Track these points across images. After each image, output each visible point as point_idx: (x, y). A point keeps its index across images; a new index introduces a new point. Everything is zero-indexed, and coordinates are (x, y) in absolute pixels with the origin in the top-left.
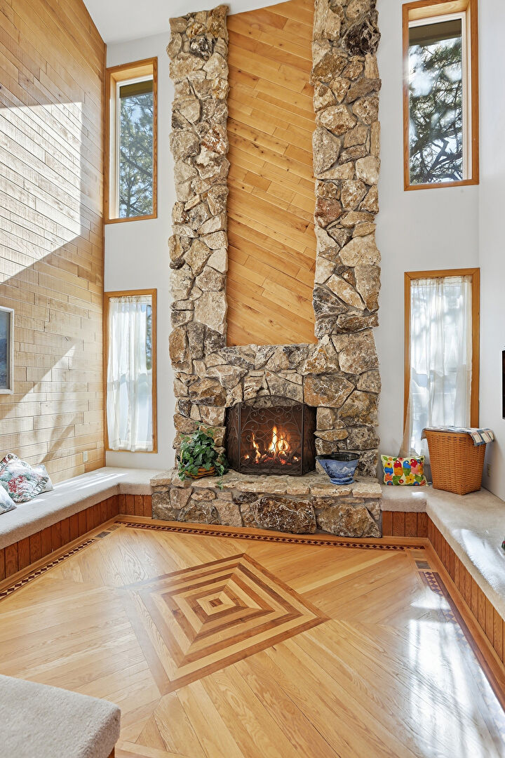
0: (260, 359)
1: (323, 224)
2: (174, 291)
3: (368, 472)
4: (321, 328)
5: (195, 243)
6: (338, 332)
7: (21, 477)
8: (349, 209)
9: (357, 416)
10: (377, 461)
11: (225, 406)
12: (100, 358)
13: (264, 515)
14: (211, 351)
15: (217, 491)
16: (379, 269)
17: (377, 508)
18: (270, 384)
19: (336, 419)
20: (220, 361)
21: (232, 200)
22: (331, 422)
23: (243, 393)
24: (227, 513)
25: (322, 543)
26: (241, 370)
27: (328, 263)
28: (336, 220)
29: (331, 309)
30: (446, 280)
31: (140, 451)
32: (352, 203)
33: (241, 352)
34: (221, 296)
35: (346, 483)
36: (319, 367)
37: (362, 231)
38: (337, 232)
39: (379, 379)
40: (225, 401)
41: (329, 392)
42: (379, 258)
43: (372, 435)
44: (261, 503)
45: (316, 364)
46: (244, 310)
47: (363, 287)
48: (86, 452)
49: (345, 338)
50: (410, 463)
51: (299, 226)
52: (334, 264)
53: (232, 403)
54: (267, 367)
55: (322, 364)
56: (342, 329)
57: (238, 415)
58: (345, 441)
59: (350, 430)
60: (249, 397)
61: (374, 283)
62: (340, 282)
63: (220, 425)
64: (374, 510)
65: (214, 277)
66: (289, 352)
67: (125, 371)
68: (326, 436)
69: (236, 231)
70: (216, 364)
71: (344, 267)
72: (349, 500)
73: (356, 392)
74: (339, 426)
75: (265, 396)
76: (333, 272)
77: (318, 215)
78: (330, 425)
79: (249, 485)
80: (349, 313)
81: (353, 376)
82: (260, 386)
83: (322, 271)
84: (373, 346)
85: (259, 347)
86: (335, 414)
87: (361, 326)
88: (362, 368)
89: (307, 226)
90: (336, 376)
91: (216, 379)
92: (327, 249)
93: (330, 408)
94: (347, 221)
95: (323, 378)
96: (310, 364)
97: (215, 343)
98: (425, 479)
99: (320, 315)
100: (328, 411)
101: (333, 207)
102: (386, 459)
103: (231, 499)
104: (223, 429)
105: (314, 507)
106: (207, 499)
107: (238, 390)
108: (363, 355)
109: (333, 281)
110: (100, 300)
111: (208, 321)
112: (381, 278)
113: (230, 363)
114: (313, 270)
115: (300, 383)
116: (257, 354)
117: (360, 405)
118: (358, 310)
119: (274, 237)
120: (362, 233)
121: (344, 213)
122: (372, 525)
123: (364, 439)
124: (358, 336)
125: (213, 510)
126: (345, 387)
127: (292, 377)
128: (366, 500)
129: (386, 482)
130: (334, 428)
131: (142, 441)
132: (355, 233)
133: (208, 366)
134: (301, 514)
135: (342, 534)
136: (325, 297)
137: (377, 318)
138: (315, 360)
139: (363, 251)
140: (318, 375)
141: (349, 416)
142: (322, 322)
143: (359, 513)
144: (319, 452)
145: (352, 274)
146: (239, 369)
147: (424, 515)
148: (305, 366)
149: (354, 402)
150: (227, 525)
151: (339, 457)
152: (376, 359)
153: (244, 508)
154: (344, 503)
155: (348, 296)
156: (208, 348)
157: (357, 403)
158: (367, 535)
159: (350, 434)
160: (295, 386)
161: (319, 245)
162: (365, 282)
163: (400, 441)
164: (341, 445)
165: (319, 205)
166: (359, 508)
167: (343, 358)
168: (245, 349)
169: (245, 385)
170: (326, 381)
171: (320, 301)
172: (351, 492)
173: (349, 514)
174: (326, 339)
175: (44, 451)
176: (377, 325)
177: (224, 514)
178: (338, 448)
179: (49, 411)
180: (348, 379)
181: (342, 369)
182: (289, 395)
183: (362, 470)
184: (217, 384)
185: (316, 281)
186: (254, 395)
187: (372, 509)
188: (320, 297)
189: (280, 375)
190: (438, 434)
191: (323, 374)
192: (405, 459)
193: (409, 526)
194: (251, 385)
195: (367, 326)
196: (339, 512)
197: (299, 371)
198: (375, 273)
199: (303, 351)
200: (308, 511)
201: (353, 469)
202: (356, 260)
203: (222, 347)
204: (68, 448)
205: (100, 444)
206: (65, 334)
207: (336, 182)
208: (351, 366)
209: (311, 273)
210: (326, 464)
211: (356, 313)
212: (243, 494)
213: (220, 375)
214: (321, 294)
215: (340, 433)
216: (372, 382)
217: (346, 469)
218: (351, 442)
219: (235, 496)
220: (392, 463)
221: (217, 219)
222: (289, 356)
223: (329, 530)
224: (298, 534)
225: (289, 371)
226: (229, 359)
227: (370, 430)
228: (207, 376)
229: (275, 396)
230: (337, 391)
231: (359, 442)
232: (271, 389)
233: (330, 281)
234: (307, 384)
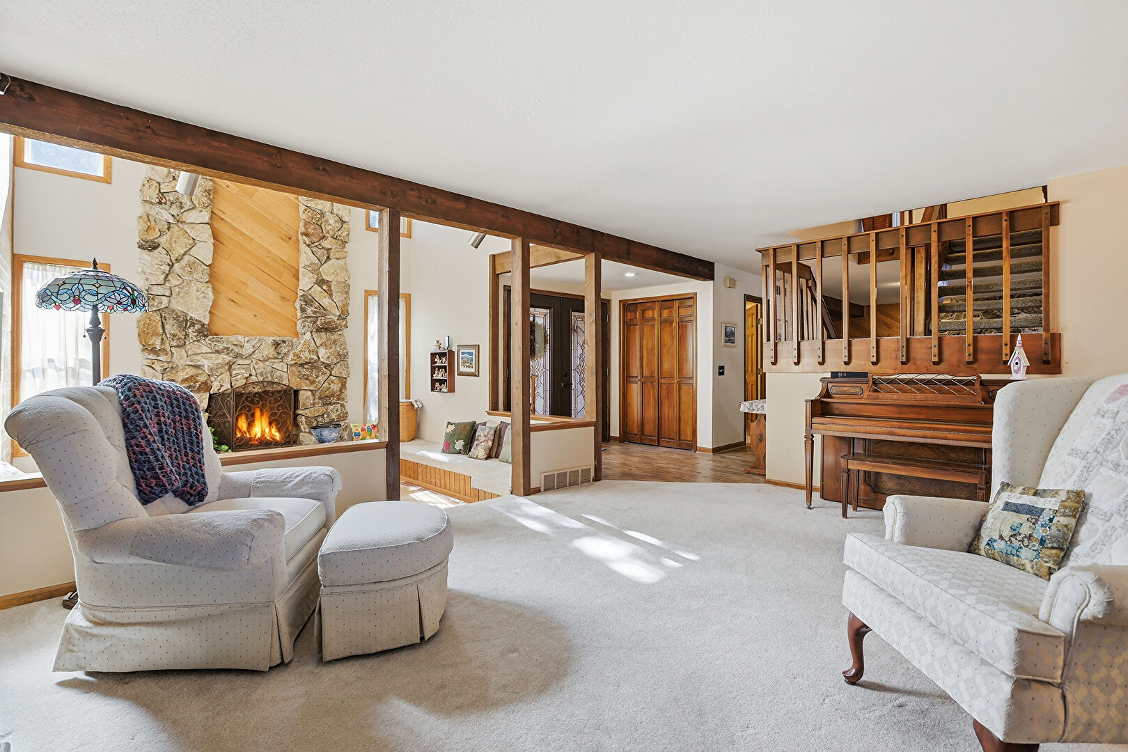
0: (248, 349)
1: (308, 243)
2: (145, 273)
4: (304, 327)
5: (175, 229)
6: (317, 330)
8: (327, 235)
9: (332, 395)
10: (348, 429)
11: (210, 393)
14: (195, 339)
16: (349, 286)
18: (258, 372)
19: (315, 399)
20: (205, 349)
22: (311, 402)
23: (232, 380)
26: (231, 359)
27: (310, 275)
28: (318, 242)
29: (314, 312)
32: (331, 232)
33: (228, 342)
34: (208, 287)
36: (304, 358)
37: (338, 255)
38: (319, 252)
39: (347, 368)
40: (209, 389)
41: (310, 378)
42: (349, 278)
43: (343, 409)
45: (301, 355)
46: (227, 302)
47: (338, 298)
49: (324, 336)
51: (284, 237)
52: (316, 277)
53: (219, 389)
54: (254, 356)
55: (306, 356)
56: (321, 328)
58: (323, 416)
59: (326, 408)
60: (238, 383)
61: (346, 296)
62: (321, 292)
63: (203, 410)
65: (198, 268)
66: (277, 345)
68: (307, 413)
69: (221, 227)
70: (199, 352)
71: (324, 280)
73: (331, 377)
74: (318, 404)
75: (253, 383)
76: (315, 283)
77: (303, 234)
78: (310, 405)
80: (327, 317)
81: (329, 365)
82: (248, 373)
83: (306, 281)
84: (345, 343)
85: (247, 338)
86: (315, 395)
87: (336, 328)
88: (336, 359)
90: (315, 365)
91: (200, 367)
92: (310, 264)
93: (310, 391)
94: (326, 244)
95: (305, 366)
96: (295, 355)
97: (199, 332)
99: (304, 316)
100: (309, 393)
101: (315, 231)
102: (355, 426)
104: (207, 414)
107: (226, 376)
108: (338, 349)
109: (315, 291)
111: (191, 310)
112: (350, 293)
113: (217, 352)
114: (298, 278)
115: (285, 370)
116: (246, 345)
117: (335, 387)
118: (334, 315)
120: (338, 257)
121: (323, 238)
123: (338, 413)
124: (334, 335)
126: (324, 373)
127: (278, 365)
130: (314, 406)
132: (332, 255)
133: (189, 353)
136: (309, 302)
137: (347, 323)
138: (299, 351)
139: (337, 270)
140: (302, 364)
141: (327, 396)
142: (305, 321)
144: (303, 427)
145: (329, 287)
146: (228, 359)
148: (291, 356)
149: (330, 385)
152: (347, 353)
155: (326, 304)
156: (191, 336)
157: (332, 386)
159: (326, 410)
160: (281, 372)
161: (303, 259)
162: (339, 294)
163: (362, 412)
164: (320, 419)
165: (305, 226)
167: (322, 351)
168: (232, 339)
169: (234, 372)
170: (308, 369)
171: (305, 305)
174: (308, 335)
176: (347, 327)
178: (318, 422)
180: (325, 368)
181: (322, 360)
182: (276, 380)
184: (201, 372)
185: (301, 288)
186: (244, 381)
189: (267, 363)
191: (307, 363)
194: (240, 373)
195: (341, 327)
197: (285, 360)
198: (346, 289)
199: (289, 343)
202: (333, 277)
203: (207, 336)
207: (319, 212)
208: (328, 357)
209: (297, 281)
211: (333, 317)
213: (206, 364)
214: (306, 300)
215: (319, 409)
216: (344, 370)
218: (328, 417)
220: (360, 430)
221: (202, 211)
222: (276, 347)
225: (276, 361)
226: (216, 349)
227: (342, 406)
228: (191, 363)
229: (262, 382)
230: (317, 377)
231: (334, 416)
232: (258, 376)
233: (313, 290)
234: (292, 371)
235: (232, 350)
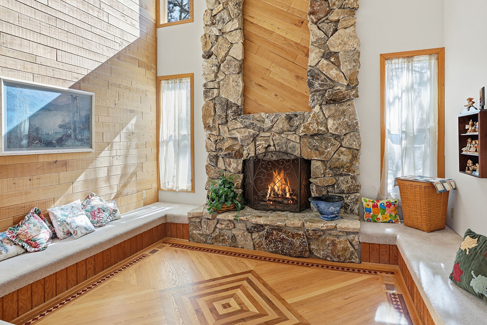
0: (268, 124)
1: (315, 20)
2: (205, 75)
3: (352, 211)
4: (313, 100)
5: (220, 38)
6: (327, 103)
7: (99, 209)
8: (335, 7)
9: (342, 167)
10: (359, 203)
11: (243, 159)
12: (154, 124)
13: (269, 241)
14: (232, 118)
15: (235, 222)
16: (359, 53)
17: (356, 239)
18: (276, 142)
19: (326, 169)
20: (239, 125)
21: (247, 6)
22: (322, 172)
23: (255, 149)
24: (242, 239)
25: (312, 265)
26: (254, 132)
27: (318, 50)
28: (324, 17)
29: (321, 85)
30: (416, 59)
31: (182, 191)
32: (337, 4)
33: (254, 118)
34: (239, 77)
35: (332, 219)
36: (312, 130)
37: (344, 24)
38: (325, 26)
39: (359, 139)
40: (242, 155)
41: (320, 149)
42: (359, 44)
43: (354, 182)
44: (267, 232)
45: (310, 127)
46: (256, 87)
47: (346, 67)
48: (144, 192)
49: (333, 107)
50: (386, 204)
51: (297, 22)
52: (323, 51)
53: (248, 156)
54: (273, 130)
55: (314, 127)
56: (330, 100)
57: (251, 165)
58: (333, 186)
59: (337, 178)
60: (260, 152)
61: (355, 64)
62: (328, 65)
63: (239, 173)
64: (354, 242)
65: (234, 64)
66: (289, 118)
67: (172, 133)
68: (318, 182)
69: (251, 29)
70: (236, 127)
71: (331, 52)
72: (334, 232)
73: (341, 148)
74: (329, 174)
75: (272, 152)
76: (322, 57)
77: (311, 13)
78: (322, 174)
79: (258, 219)
80: (335, 88)
81: (338, 136)
82: (268, 144)
83: (314, 57)
84: (354, 113)
85: (267, 115)
86: (325, 165)
87: (344, 98)
88: (346, 130)
89: (303, 23)
90: (325, 136)
91: (236, 139)
92: (318, 40)
93: (321, 161)
94: (333, 17)
95: (315, 138)
96: (305, 127)
97: (235, 112)
98: (398, 217)
99: (313, 90)
100: (319, 163)
101: (322, 7)
102: (366, 201)
103: (245, 229)
104: (241, 176)
105: (307, 237)
106: (228, 228)
107: (252, 147)
108: (347, 120)
109: (322, 64)
110: (154, 82)
111: (230, 96)
112: (361, 59)
113: (246, 127)
114: (307, 55)
115: (298, 141)
116: (266, 120)
117: (345, 158)
118: (342, 85)
119: (278, 32)
120: (345, 26)
121: (331, 11)
122: (352, 253)
123: (348, 185)
124: (343, 105)
125: (232, 236)
126: (333, 145)
127: (292, 137)
128: (348, 233)
129: (366, 219)
130: (324, 176)
131: (184, 184)
132: (339, 26)
133: (230, 129)
134: (297, 242)
135: (329, 259)
136: (316, 76)
137: (357, 91)
138: (309, 124)
139: (345, 40)
140: (312, 136)
141: (336, 167)
142: (314, 95)
143: (342, 243)
144: (313, 195)
145: (338, 58)
146: (252, 131)
147: (394, 248)
148: (302, 129)
149: (340, 156)
150: (243, 248)
151: (327, 199)
152: (357, 123)
153: (255, 235)
154: (330, 235)
155: (334, 75)
156: (230, 116)
157: (342, 157)
158: (348, 261)
159: (337, 181)
160: (294, 143)
161: (312, 37)
162: (347, 63)
163: (378, 186)
164: (330, 189)
165: (311, 6)
166: (342, 239)
167: (330, 122)
168: (257, 116)
169: (257, 143)
170: (318, 140)
171: (312, 79)
172: (336, 227)
173: (334, 244)
174: (317, 109)
175: (115, 191)
176: (358, 96)
177: (240, 240)
178: (328, 192)
179: (118, 163)
180: (335, 139)
181: (330, 131)
182: (289, 151)
183: (347, 209)
184: (236, 143)
185: (309, 64)
186: (264, 150)
187: (353, 240)
188: (312, 76)
189: (283, 135)
190: (407, 183)
191: (315, 135)
192: (381, 202)
193: (382, 255)
194: (261, 143)
195: (350, 97)
196: (326, 242)
197: (297, 133)
198: (356, 56)
199: (300, 117)
200: (302, 240)
201: (338, 208)
202: (340, 47)
203: (240, 115)
204: (131, 188)
205: (155, 185)
206: (129, 108)
208: (337, 129)
209: (306, 58)
210: (317, 204)
211: (341, 88)
212: (254, 226)
213: (238, 136)
214: (313, 74)
215: (329, 180)
216: (354, 141)
217: (332, 208)
218: (338, 187)
219: (248, 227)
220: (371, 204)
221: (235, 21)
222: (289, 121)
223: (319, 255)
224: (295, 257)
225: (289, 133)
226: (245, 124)
227: (353, 178)
228: (229, 136)
229: (279, 152)
230: (326, 148)
231: (344, 187)
232: (276, 146)
233: (320, 64)
234: (303, 142)
235: (256, 125)
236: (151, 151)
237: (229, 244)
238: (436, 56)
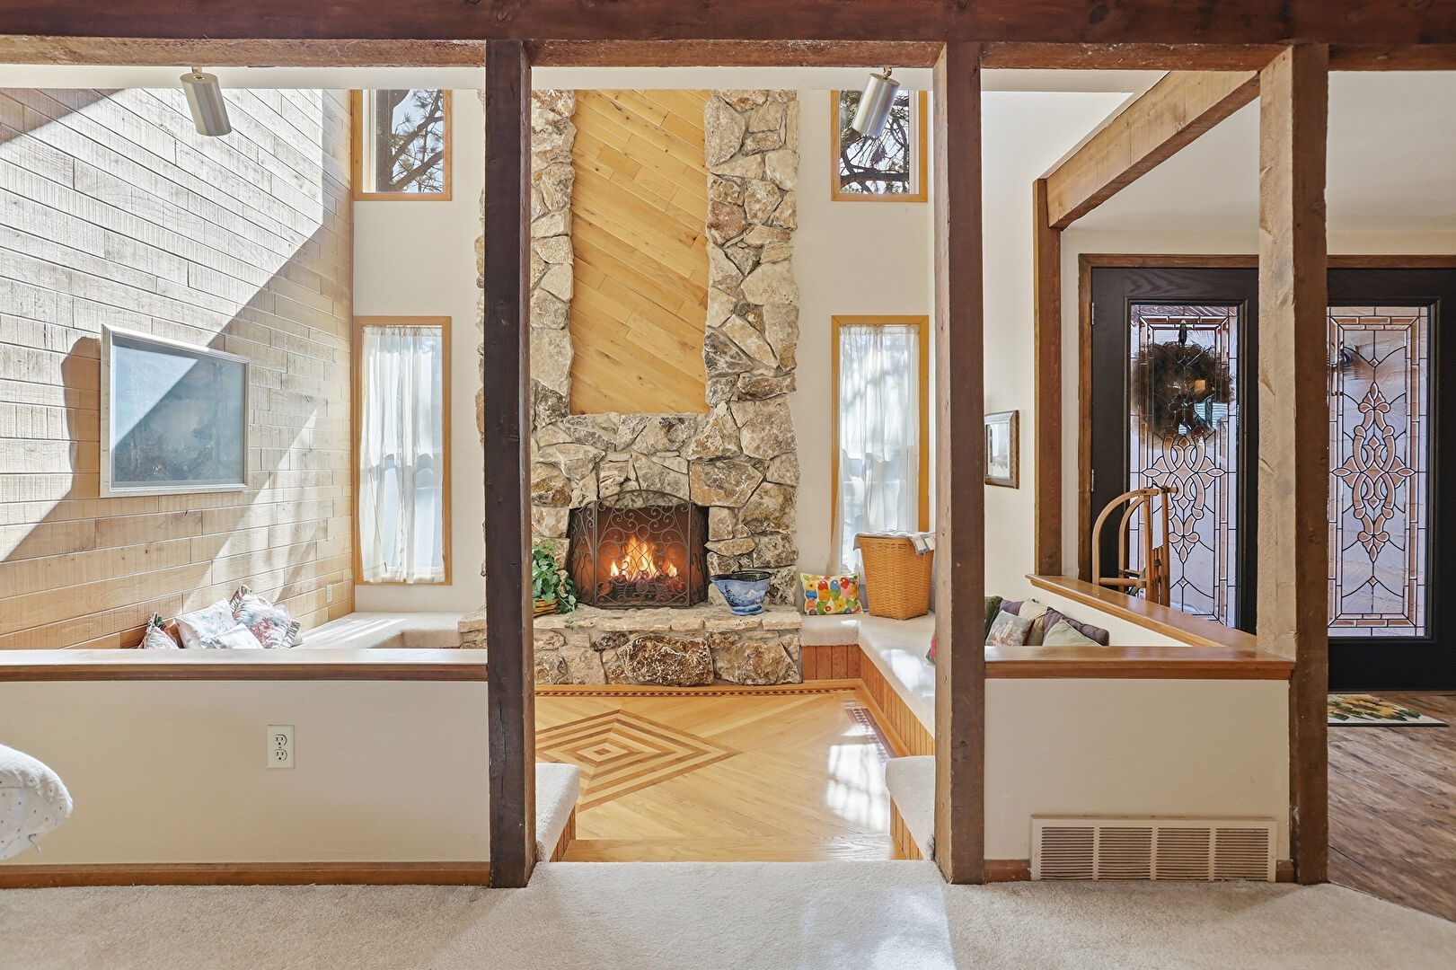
0: (624, 435)
1: (720, 241)
3: (783, 599)
4: (715, 392)
6: (739, 398)
7: (266, 620)
8: (755, 221)
9: (767, 518)
10: (795, 583)
11: (570, 507)
12: (345, 428)
13: (638, 663)
14: (547, 421)
15: (567, 633)
16: (798, 311)
17: (795, 642)
18: (640, 473)
19: (736, 524)
20: (562, 437)
21: (579, 187)
22: (730, 528)
23: (598, 486)
24: (582, 665)
25: (723, 694)
26: (596, 451)
27: (725, 298)
28: (738, 236)
29: (731, 365)
30: (887, 329)
31: (420, 583)
32: (760, 214)
33: (595, 424)
34: (564, 337)
35: (753, 612)
36: (712, 449)
37: (774, 255)
38: (738, 254)
39: (796, 466)
40: (569, 500)
41: (726, 485)
42: (797, 293)
43: (787, 545)
44: (634, 646)
45: (709, 444)
46: (598, 359)
47: (775, 335)
48: (330, 587)
49: (749, 406)
50: (840, 583)
51: (683, 237)
52: (734, 300)
54: (635, 447)
55: (716, 445)
56: (746, 394)
57: (594, 519)
58: (749, 555)
59: (757, 541)
60: (608, 493)
61: (790, 330)
62: (743, 327)
63: (560, 536)
64: (792, 647)
65: (552, 308)
66: (669, 426)
67: (391, 449)
68: (723, 549)
69: (585, 235)
70: (555, 441)
71: (748, 305)
72: (758, 634)
73: (765, 484)
74: (742, 533)
75: (632, 492)
76: (733, 312)
77: (712, 226)
78: (729, 533)
79: (615, 621)
80: (756, 372)
81: (760, 461)
82: (624, 476)
83: (717, 311)
84: (788, 420)
85: (623, 417)
86: (736, 516)
87: (772, 392)
88: (773, 450)
89: (695, 239)
90: (736, 461)
91: (554, 465)
92: (725, 278)
93: (729, 508)
94: (753, 238)
95: (718, 464)
96: (699, 444)
97: (553, 409)
98: (859, 604)
99: (714, 373)
100: (726, 512)
101: (733, 217)
102: (807, 579)
103: (588, 645)
104: (566, 542)
105: (709, 646)
106: (551, 647)
107: (590, 482)
108: (775, 431)
109: (733, 325)
110: (343, 330)
111: (542, 375)
112: (800, 323)
113: (579, 441)
114: (704, 305)
115: (685, 471)
116: (621, 428)
117: (772, 503)
118: (767, 367)
120: (774, 258)
121: (747, 227)
122: (789, 667)
123: (777, 552)
124: (768, 404)
125: (561, 662)
126: (750, 477)
127: (673, 463)
128: (781, 633)
129: (808, 612)
130: (734, 537)
131: (426, 565)
132: (764, 257)
133: (542, 445)
134: (692, 657)
135: (749, 682)
136: (721, 347)
137: (793, 380)
138: (706, 438)
139: (775, 284)
140: (711, 460)
141: (756, 520)
142: (717, 382)
143: (772, 650)
144: (712, 573)
145: (760, 316)
146: (592, 451)
147: (855, 649)
148: (693, 446)
149: (762, 498)
150: (582, 683)
151: (743, 577)
152: (793, 438)
153: (609, 655)
154: (750, 638)
155: (754, 347)
156: (542, 416)
157: (766, 500)
158: (782, 681)
159: (757, 545)
160: (677, 475)
161: (712, 270)
162: (777, 328)
163: (827, 553)
164: (744, 561)
165: (713, 211)
166: (771, 644)
167: (746, 436)
168: (600, 418)
169: (602, 474)
170: (723, 468)
171: (715, 353)
172: (761, 624)
173: (758, 653)
174: (722, 409)
175: (281, 583)
176: (794, 389)
177: (577, 670)
178: (740, 566)
179: (286, 519)
180: (754, 466)
181: (745, 452)
182: (668, 490)
183: (774, 597)
184: (556, 473)
185: (707, 323)
186: (617, 489)
187: (790, 644)
188: (714, 347)
189: (654, 459)
190: (873, 541)
191: (718, 458)
192: (833, 578)
193: (837, 664)
194: (611, 475)
195: (781, 390)
196: (745, 652)
197: (684, 454)
198: (792, 316)
199: (690, 424)
200: (702, 653)
201: (763, 593)
202: (765, 296)
203: (564, 415)
204: (307, 580)
205: (346, 572)
206: (305, 394)
207: (739, 181)
208: (758, 448)
209: (701, 309)
210: (726, 586)
211: (766, 373)
212: (608, 635)
213: (562, 459)
214: (716, 343)
215: (743, 543)
216: (788, 471)
217: (753, 592)
218: (759, 557)
219: (593, 640)
220: (816, 584)
221: (558, 218)
222: (669, 431)
223: (731, 679)
224: (689, 686)
225: (668, 454)
226: (576, 435)
227: (785, 537)
228: (541, 460)
229: (647, 491)
230: (738, 484)
231: (769, 556)
232: (640, 480)
233: (728, 324)
234: (695, 473)
235: (600, 437)
236: (341, 492)
237: (552, 679)
238: (917, 327)
